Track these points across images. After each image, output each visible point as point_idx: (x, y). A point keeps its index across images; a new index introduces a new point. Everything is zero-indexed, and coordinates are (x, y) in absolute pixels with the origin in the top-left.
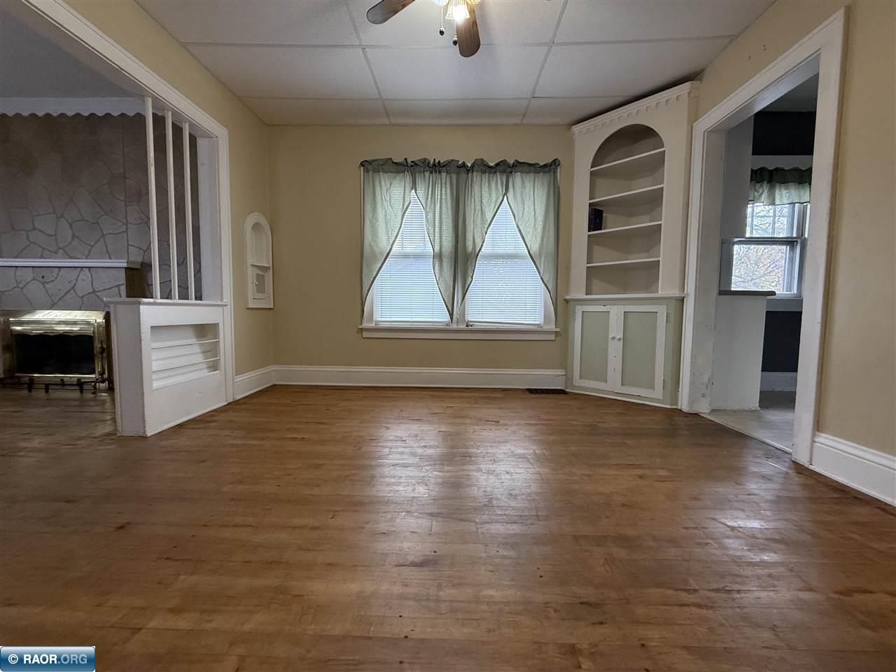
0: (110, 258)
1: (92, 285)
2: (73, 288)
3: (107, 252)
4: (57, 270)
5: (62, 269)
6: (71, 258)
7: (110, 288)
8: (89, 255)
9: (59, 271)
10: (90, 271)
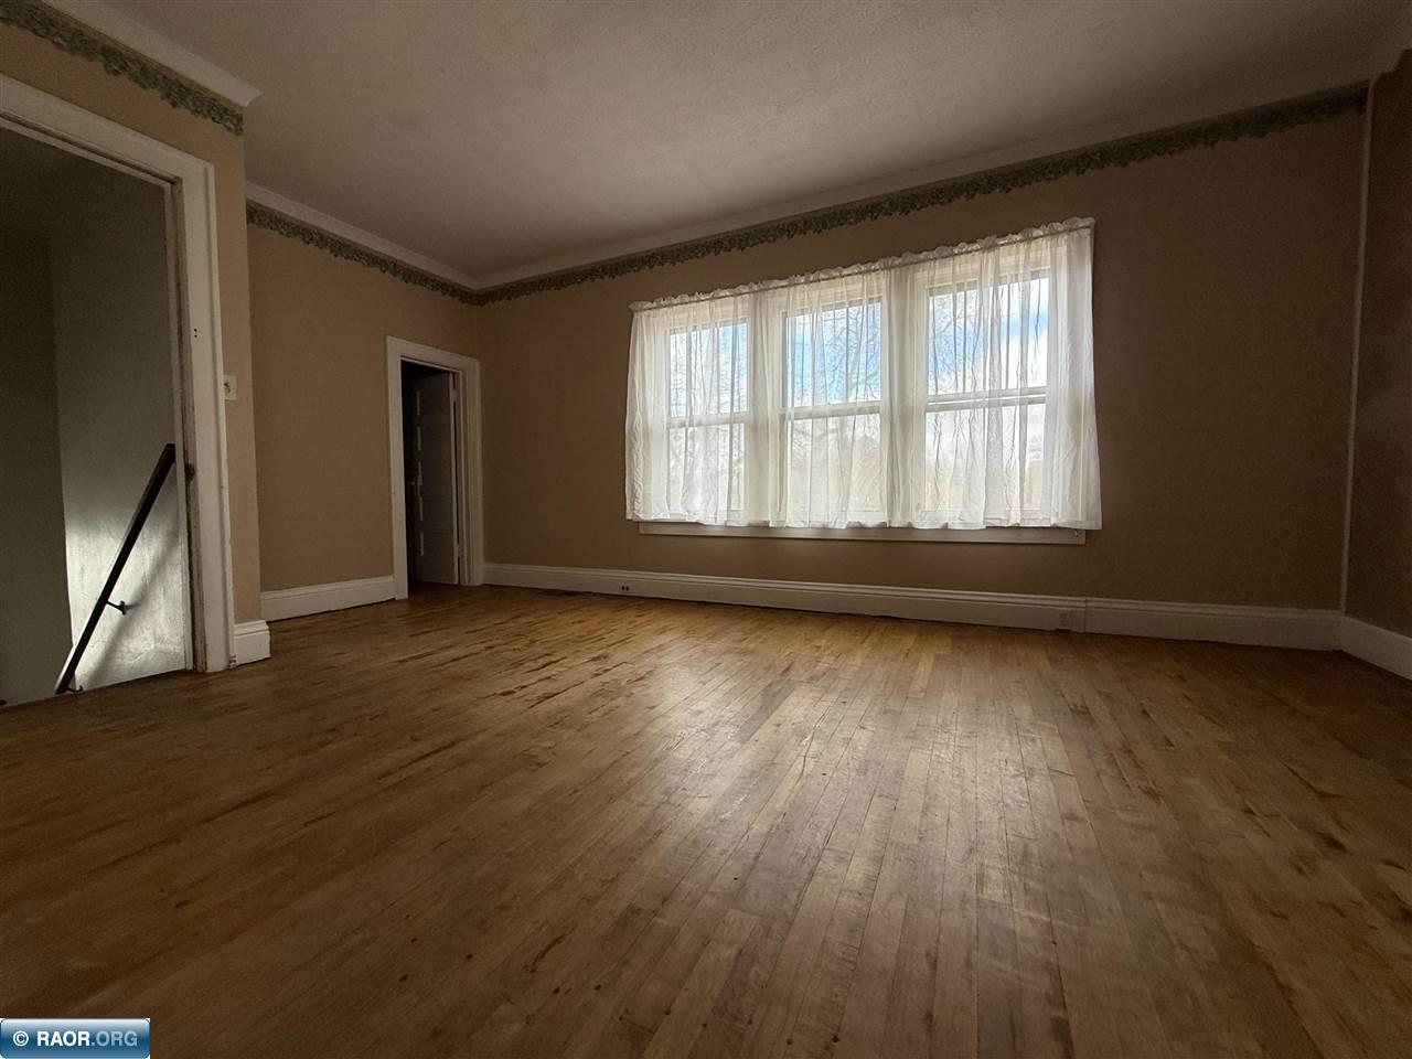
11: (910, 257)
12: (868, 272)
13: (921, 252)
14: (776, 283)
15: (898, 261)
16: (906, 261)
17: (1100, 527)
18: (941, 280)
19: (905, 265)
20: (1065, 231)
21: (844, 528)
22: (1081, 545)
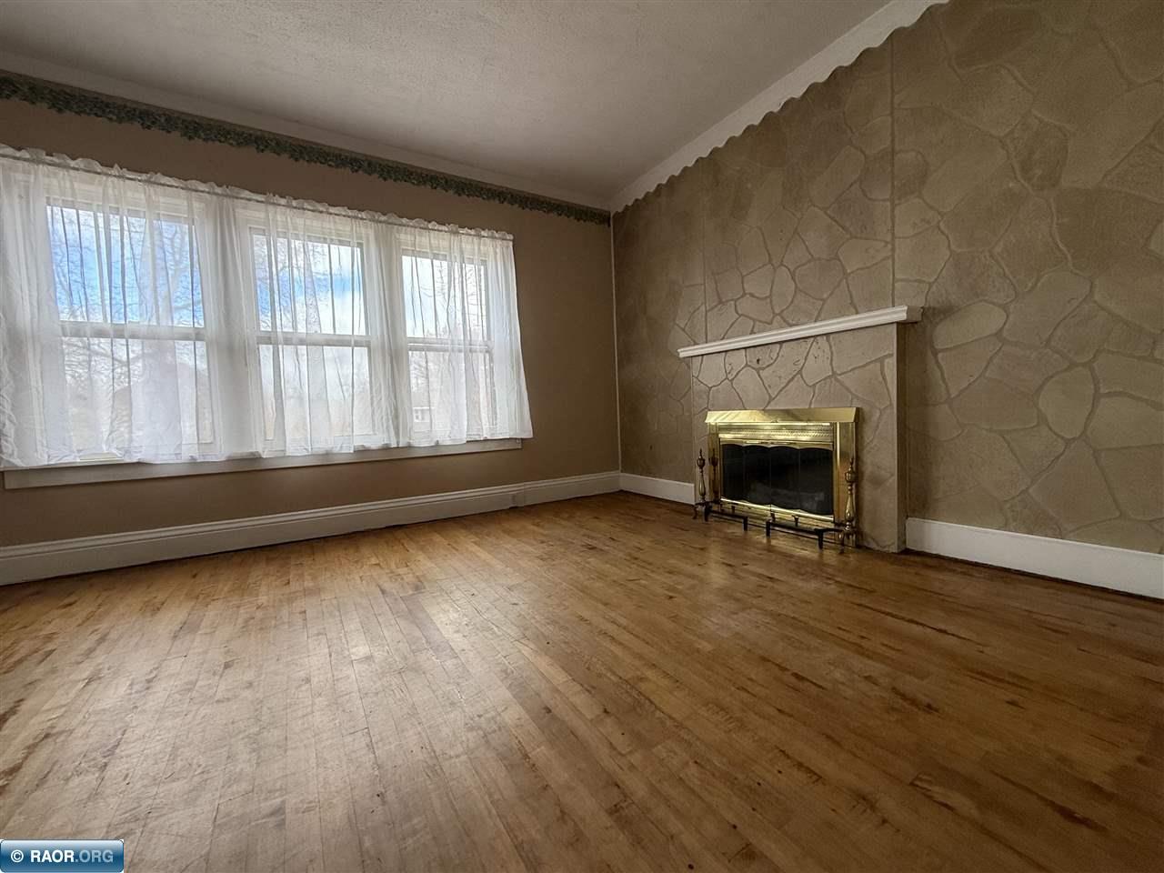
0: (857, 313)
1: (831, 364)
2: (800, 372)
3: (852, 303)
4: (778, 346)
5: (784, 344)
6: (791, 326)
7: (864, 366)
8: (819, 315)
9: (781, 348)
10: (828, 340)
11: (394, 219)
12: (356, 218)
13: (402, 217)
14: (246, 194)
15: (383, 218)
16: (390, 221)
17: (531, 436)
18: (420, 246)
19: (390, 224)
20: (500, 238)
21: (352, 451)
22: (518, 449)
